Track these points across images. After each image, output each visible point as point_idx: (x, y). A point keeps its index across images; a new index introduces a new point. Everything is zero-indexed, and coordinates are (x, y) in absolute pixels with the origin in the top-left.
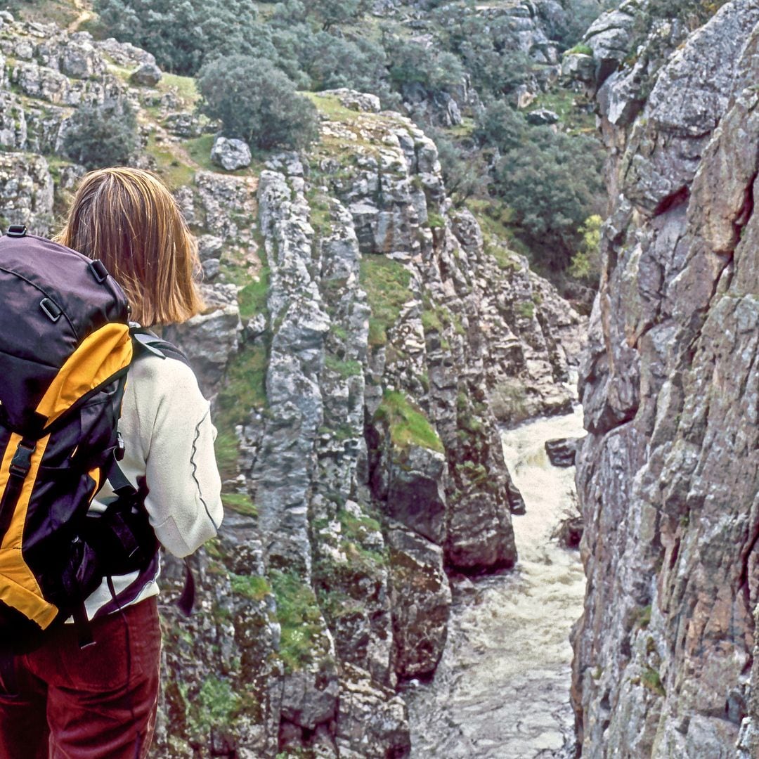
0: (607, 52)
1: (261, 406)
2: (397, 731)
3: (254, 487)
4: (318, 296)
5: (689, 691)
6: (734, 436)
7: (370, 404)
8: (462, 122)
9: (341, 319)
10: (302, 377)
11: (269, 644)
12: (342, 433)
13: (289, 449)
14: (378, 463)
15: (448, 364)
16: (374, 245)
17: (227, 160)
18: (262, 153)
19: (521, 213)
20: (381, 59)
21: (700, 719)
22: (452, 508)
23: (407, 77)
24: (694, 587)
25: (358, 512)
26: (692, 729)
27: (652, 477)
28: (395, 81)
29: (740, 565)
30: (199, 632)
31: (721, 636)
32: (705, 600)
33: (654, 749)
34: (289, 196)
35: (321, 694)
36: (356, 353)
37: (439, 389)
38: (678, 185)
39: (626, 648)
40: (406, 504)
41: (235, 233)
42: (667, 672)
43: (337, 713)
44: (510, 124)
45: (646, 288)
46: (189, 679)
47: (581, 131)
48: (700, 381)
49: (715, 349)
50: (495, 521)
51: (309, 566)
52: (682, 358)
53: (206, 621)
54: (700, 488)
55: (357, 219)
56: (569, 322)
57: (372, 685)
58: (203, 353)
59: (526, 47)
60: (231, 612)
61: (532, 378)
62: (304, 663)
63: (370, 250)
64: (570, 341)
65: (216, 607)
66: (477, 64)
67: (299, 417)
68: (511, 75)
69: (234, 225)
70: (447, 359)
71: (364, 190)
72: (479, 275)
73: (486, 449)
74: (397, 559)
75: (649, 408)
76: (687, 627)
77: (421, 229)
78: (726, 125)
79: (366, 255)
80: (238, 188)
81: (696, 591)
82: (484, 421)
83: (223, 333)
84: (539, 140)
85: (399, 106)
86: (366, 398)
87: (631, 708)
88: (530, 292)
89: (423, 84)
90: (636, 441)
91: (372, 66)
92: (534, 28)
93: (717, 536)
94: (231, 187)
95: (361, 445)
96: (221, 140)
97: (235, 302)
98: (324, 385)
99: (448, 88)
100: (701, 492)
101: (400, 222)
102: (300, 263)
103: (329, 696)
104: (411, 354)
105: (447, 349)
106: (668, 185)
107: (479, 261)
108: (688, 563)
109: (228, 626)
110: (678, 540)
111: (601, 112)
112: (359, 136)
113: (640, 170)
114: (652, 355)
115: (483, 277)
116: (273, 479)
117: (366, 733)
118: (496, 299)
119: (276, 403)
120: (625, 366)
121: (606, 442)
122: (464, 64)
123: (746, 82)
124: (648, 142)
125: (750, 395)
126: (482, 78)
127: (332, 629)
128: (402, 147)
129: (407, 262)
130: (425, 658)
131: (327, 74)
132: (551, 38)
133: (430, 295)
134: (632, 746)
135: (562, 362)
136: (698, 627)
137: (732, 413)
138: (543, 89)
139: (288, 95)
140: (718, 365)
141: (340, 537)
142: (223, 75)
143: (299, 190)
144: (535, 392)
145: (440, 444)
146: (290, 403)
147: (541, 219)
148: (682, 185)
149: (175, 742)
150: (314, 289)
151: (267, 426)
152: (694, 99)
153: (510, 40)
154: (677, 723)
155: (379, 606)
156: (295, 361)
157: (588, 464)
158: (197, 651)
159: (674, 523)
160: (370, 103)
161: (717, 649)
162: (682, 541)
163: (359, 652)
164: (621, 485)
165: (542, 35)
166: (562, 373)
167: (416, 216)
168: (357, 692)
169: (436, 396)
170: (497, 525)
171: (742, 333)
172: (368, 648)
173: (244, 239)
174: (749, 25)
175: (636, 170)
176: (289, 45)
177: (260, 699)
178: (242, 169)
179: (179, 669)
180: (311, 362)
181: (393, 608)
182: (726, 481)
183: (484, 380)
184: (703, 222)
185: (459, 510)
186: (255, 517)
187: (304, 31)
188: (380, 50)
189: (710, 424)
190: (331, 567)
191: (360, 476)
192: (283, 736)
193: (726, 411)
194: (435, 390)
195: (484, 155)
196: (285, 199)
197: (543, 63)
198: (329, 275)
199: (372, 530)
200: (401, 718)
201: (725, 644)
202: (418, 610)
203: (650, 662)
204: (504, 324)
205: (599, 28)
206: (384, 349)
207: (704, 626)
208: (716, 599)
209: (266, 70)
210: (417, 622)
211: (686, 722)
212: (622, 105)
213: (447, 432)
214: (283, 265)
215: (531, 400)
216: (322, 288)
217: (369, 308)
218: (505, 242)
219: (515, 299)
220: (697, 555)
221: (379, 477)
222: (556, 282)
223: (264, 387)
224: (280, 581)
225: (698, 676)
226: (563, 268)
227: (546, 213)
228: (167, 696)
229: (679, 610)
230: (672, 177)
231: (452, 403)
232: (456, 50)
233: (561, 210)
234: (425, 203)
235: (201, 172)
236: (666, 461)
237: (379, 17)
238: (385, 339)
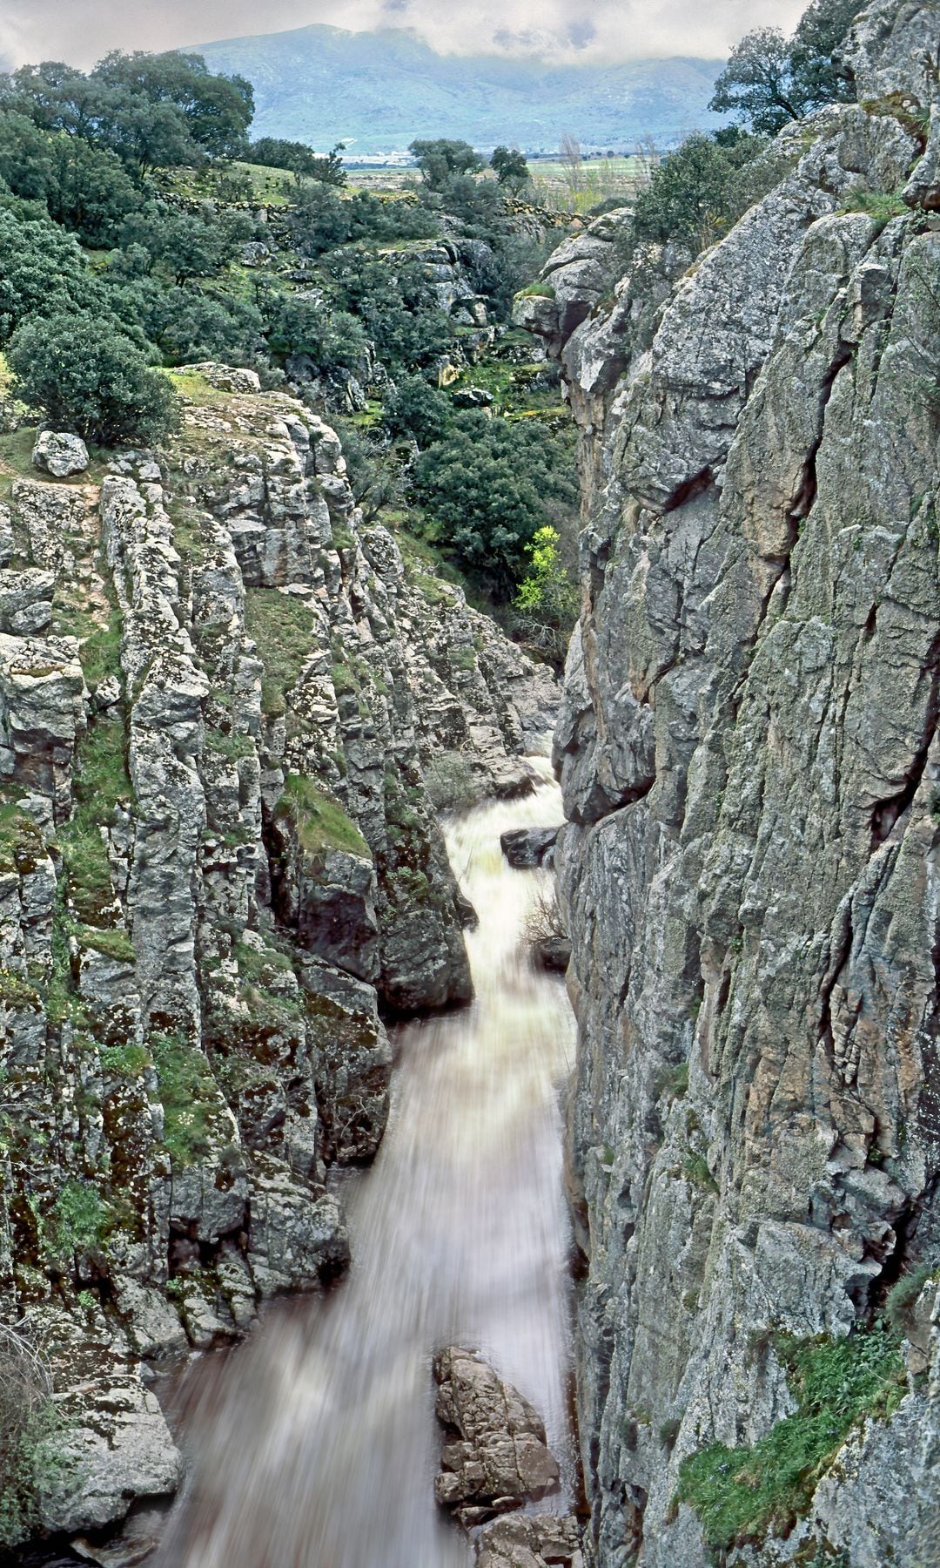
0: (575, 292)
1: (127, 800)
2: (332, 1241)
3: (130, 917)
4: (190, 648)
5: (755, 1186)
6: (803, 821)
7: (267, 795)
8: (367, 407)
9: (223, 679)
10: (175, 762)
11: (148, 1132)
12: (233, 837)
13: (168, 860)
14: (283, 875)
15: (369, 736)
16: (262, 576)
17: (55, 462)
18: (103, 451)
19: (450, 527)
20: (256, 324)
21: (774, 1227)
22: (384, 932)
23: (291, 348)
24: (754, 1040)
25: (259, 945)
26: (763, 1240)
27: (686, 884)
28: (274, 353)
29: (819, 1005)
30: (56, 1128)
31: (797, 1107)
32: (771, 1056)
33: (708, 1269)
34: (143, 510)
35: (224, 1196)
36: (246, 725)
37: (360, 770)
38: (697, 466)
39: (654, 1124)
40: (324, 929)
41: (71, 564)
42: (719, 1158)
43: (247, 1219)
44: (430, 407)
45: (659, 616)
46: (41, 1188)
47: (521, 415)
48: (749, 744)
49: (769, 698)
50: (444, 948)
51: (198, 1023)
52: (721, 712)
53: (67, 1112)
54: (757, 897)
55: (237, 540)
56: (521, 673)
57: (293, 1179)
58: (43, 725)
59: (446, 303)
60: (99, 1096)
61: (477, 750)
62: (198, 1156)
63: (257, 583)
64: (524, 699)
65: (80, 1094)
66: (382, 328)
67: (175, 817)
68: (429, 342)
69: (69, 552)
70: (368, 728)
71: (245, 500)
72: (402, 614)
73: (426, 850)
74: (316, 1006)
75: (670, 786)
76: (747, 1096)
77: (323, 551)
78: (773, 373)
79: (252, 590)
80: (72, 501)
81: (758, 1044)
82: (420, 811)
83: (65, 701)
84: (470, 429)
85: (283, 385)
86: (263, 787)
87: (670, 1211)
88: (469, 633)
89: (313, 358)
90: (643, 832)
91: (244, 334)
92: (456, 278)
93: (785, 964)
94: (62, 500)
95: (259, 853)
96: (46, 435)
97: (76, 661)
98: (204, 772)
99: (346, 362)
100: (759, 903)
101: (295, 542)
102: (164, 602)
103: (235, 1199)
104: (320, 724)
105: (367, 716)
106: (682, 468)
107: (400, 595)
108: (744, 1005)
109: (95, 1116)
110: (728, 973)
111: (569, 377)
112: (235, 425)
113: (643, 447)
114: (670, 710)
115: (406, 616)
116: (152, 904)
117: (289, 1246)
118: (425, 646)
119: (145, 796)
120: (621, 729)
121: (597, 835)
122: (366, 328)
123: (798, 311)
124: (652, 407)
125: (824, 760)
126: (390, 348)
127: (234, 1106)
128: (293, 439)
129: (307, 597)
130: (361, 1138)
131: (183, 345)
132: (478, 292)
133: (341, 642)
134: (676, 1264)
135: (516, 726)
136: (763, 1095)
137: (798, 788)
138: (471, 360)
139: (135, 369)
140: (775, 720)
141: (238, 980)
142: (44, 343)
143: (156, 502)
144: (482, 768)
145: (366, 846)
146: (162, 798)
147: (477, 535)
148: (702, 466)
149: (24, 1272)
150: (184, 639)
151: (138, 829)
152: (715, 344)
153: (425, 294)
154: (740, 1232)
155: (297, 1071)
156: (163, 740)
157: (573, 866)
158: (53, 1153)
159: (720, 948)
160: (246, 380)
161: (792, 1126)
162: (733, 974)
163: (272, 1135)
164: (621, 893)
165: (466, 288)
166: (516, 742)
167: (316, 534)
168: (273, 1190)
169: (355, 780)
170: (445, 952)
171: (807, 673)
172: (285, 1130)
173: (84, 573)
174: (787, 237)
175: (637, 448)
176: (132, 308)
177: (140, 1208)
178: (76, 475)
179: (28, 1178)
180: (186, 740)
181: (315, 1072)
182: (793, 886)
183: (417, 755)
184: (744, 515)
185: (395, 934)
186: (132, 961)
187: (151, 286)
188: (254, 311)
189: (767, 805)
190: (228, 1022)
191: (260, 895)
192: (175, 1256)
193: (790, 785)
194: (353, 771)
195: (398, 451)
196: (139, 513)
197: (469, 325)
198: (203, 618)
199: (281, 968)
200: (337, 1223)
201: (803, 1117)
202: (349, 1074)
203: (692, 1145)
204: (438, 679)
205: (561, 259)
206: (283, 718)
207: (772, 1094)
208: (786, 1054)
209: (105, 336)
210: (349, 1090)
211: (754, 1230)
212: (599, 365)
213: (373, 829)
214: (140, 607)
215: (478, 779)
216: (195, 637)
217: (260, 663)
218: (431, 568)
219: (449, 644)
220: (757, 993)
221: (286, 895)
222: (501, 621)
223: (128, 775)
224: (163, 1046)
225: (765, 1165)
226: (509, 600)
227: (485, 527)
228: (11, 1213)
229: (735, 1071)
230: (688, 455)
231: (377, 789)
232: (355, 310)
233: (501, 521)
234: (327, 516)
235: (20, 480)
236: (706, 860)
237: (248, 266)
238: (283, 705)
